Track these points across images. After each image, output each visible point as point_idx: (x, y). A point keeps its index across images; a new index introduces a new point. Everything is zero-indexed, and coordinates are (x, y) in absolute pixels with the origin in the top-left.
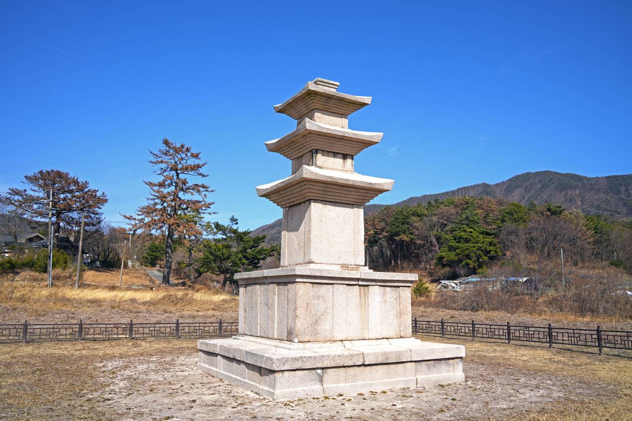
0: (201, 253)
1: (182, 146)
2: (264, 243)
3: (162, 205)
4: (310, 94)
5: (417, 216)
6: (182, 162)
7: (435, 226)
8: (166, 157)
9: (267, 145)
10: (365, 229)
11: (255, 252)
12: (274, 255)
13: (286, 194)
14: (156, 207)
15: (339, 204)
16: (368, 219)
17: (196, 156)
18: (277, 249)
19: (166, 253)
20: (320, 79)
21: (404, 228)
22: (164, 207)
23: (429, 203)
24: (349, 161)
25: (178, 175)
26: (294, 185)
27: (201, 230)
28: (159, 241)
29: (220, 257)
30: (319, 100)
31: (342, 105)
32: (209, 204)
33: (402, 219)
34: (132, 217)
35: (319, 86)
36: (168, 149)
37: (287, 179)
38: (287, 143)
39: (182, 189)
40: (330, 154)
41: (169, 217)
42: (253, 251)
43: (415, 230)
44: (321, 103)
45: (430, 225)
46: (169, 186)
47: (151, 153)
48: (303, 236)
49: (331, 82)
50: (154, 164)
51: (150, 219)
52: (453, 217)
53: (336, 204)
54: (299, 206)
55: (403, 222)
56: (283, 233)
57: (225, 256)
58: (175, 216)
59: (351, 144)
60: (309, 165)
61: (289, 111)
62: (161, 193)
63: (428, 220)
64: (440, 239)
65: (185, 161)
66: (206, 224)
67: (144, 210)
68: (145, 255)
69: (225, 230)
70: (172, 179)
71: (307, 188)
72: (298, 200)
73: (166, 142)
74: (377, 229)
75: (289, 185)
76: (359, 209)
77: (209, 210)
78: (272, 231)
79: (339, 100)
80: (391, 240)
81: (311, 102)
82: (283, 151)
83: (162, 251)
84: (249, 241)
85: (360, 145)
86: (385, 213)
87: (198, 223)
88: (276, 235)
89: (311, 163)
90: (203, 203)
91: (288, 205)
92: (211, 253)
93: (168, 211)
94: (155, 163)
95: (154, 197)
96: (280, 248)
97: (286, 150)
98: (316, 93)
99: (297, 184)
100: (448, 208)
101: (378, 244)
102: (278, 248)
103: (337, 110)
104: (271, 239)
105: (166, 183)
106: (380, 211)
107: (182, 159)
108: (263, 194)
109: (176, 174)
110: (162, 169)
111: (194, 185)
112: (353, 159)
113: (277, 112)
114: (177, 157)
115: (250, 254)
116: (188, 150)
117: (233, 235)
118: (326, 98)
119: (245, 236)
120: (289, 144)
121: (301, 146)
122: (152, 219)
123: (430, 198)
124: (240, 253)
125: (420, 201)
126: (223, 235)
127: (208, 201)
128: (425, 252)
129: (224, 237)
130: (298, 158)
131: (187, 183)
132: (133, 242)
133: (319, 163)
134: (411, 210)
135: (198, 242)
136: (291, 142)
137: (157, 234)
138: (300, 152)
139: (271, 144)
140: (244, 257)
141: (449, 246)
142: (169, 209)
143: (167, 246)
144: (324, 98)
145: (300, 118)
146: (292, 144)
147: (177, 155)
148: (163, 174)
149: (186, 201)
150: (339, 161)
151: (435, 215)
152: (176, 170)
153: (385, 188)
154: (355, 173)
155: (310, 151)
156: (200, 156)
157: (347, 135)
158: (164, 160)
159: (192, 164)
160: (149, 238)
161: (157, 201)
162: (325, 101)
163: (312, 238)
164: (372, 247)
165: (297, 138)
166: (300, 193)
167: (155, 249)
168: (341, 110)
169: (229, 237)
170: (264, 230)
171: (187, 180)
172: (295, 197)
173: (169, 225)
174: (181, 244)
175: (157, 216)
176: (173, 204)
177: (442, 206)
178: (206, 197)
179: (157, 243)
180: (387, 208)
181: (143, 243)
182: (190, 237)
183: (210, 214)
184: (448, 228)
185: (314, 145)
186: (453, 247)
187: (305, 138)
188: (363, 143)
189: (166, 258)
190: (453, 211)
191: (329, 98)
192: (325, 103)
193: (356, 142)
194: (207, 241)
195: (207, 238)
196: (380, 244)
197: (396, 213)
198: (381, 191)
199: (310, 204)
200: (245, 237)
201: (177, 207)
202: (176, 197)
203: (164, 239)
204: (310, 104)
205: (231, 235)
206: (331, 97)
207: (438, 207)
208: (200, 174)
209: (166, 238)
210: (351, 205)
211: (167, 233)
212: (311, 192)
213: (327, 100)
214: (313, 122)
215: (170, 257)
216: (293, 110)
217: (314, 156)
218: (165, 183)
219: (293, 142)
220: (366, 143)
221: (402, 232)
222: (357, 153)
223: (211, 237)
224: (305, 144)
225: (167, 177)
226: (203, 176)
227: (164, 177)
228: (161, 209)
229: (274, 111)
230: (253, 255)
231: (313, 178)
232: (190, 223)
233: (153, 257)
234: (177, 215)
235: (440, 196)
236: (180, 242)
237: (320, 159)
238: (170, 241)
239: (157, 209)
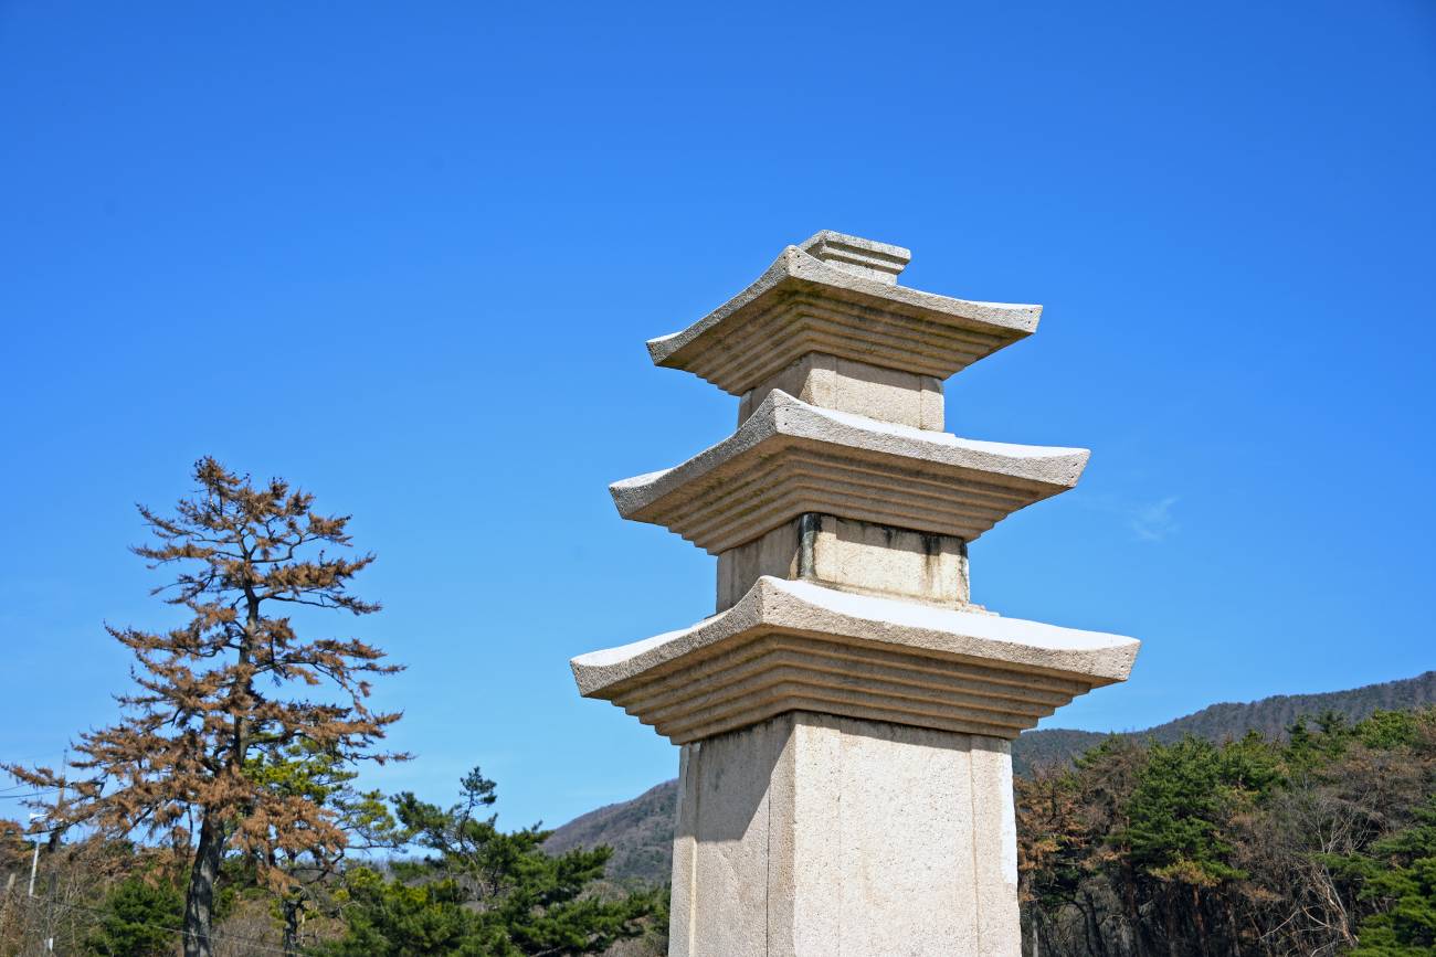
0: (336, 924)
1: (277, 492)
2: (603, 883)
3: (183, 722)
4: (793, 293)
5: (1245, 782)
6: (274, 554)
7: (1326, 827)
8: (209, 534)
9: (616, 493)
10: (1019, 834)
11: (562, 917)
12: (639, 933)
13: (691, 690)
14: (157, 733)
15: (909, 732)
16: (1033, 790)
17: (331, 530)
18: (652, 909)
19: (186, 926)
20: (833, 236)
21: (1190, 831)
22: (192, 733)
23: (1298, 729)
24: (948, 561)
25: (253, 603)
26: (727, 654)
27: (342, 825)
28: (158, 872)
29: (418, 938)
30: (827, 320)
31: (917, 337)
32: (380, 722)
33: (1178, 794)
34: (48, 773)
35: (830, 263)
36: (215, 499)
37: (696, 628)
38: (699, 489)
39: (268, 662)
40: (870, 531)
41: (210, 773)
42: (555, 917)
43: (1240, 844)
44: (833, 328)
45: (1303, 823)
46: (217, 648)
47: (146, 514)
48: (761, 860)
49: (877, 246)
50: (154, 561)
51: (127, 782)
52: (1410, 795)
53: (899, 731)
54: (744, 737)
55: (1180, 805)
56: (680, 844)
57: (436, 936)
58: (235, 769)
59: (956, 492)
60: (785, 575)
61: (709, 361)
62: (179, 675)
63: (1295, 802)
64: (1357, 889)
65: (284, 550)
66: (361, 801)
67: (105, 746)
68: (94, 933)
69: (441, 826)
70: (227, 619)
71: (778, 667)
72: (740, 713)
73: (210, 475)
74: (1071, 833)
75: (705, 654)
76: (993, 755)
77: (377, 747)
78: (634, 829)
79: (908, 318)
80: (1134, 880)
81: (798, 325)
82: (681, 518)
83: (169, 917)
84: (539, 872)
85: (993, 499)
86: (1103, 766)
87: (329, 798)
88: (652, 849)
89: (796, 565)
90: (354, 716)
91: (700, 734)
92: (379, 923)
93: (204, 748)
94: (162, 556)
95: (149, 694)
96: (667, 902)
97: (696, 516)
98: (815, 291)
99: (737, 649)
100: (1385, 753)
101: (1079, 897)
102: (657, 902)
103: (900, 359)
104: (631, 865)
105: (204, 637)
106: (1080, 758)
107: (274, 541)
108: (598, 687)
109: (245, 601)
110: (189, 579)
111: (318, 644)
112: (963, 553)
113: (659, 365)
114: (253, 532)
115: (542, 928)
116: (298, 506)
117: (472, 848)
118: (856, 312)
119: (523, 850)
120: (706, 493)
121: (755, 501)
122: (136, 782)
123: (1298, 712)
124: (498, 922)
125: (1254, 722)
126: (435, 845)
127: (375, 706)
128: (1289, 942)
129: (436, 854)
130: (742, 546)
131: (292, 636)
132: (47, 882)
133: (825, 568)
134: (1215, 759)
135: (328, 877)
136: (713, 482)
137: (152, 844)
138: (750, 525)
139: (634, 489)
140: (518, 938)
141: (1399, 919)
142: (211, 740)
143: (191, 896)
144: (848, 311)
145: (753, 391)
146: (719, 493)
147: (254, 525)
148: (193, 600)
149: (284, 707)
150: (906, 562)
151: (1325, 781)
152: (248, 585)
153: (1102, 670)
154: (975, 608)
155: (792, 521)
156: (346, 531)
157: (940, 460)
158: (197, 545)
159: (315, 564)
160: (116, 861)
161: (161, 708)
162: (850, 321)
163: (798, 870)
164: (1050, 907)
165: (741, 467)
166: (750, 687)
167: (141, 908)
168: (917, 358)
169: (457, 855)
170: (601, 828)
171: (290, 625)
172: (728, 701)
173: (207, 804)
174: (253, 883)
175: (158, 770)
176: (230, 719)
177: (1353, 746)
178: (366, 694)
179: (152, 882)
180: (1113, 745)
181: (89, 883)
182: (293, 856)
183: (381, 761)
184: (1387, 841)
185: (807, 495)
186: (1417, 924)
187: (768, 468)
188: (1007, 489)
189: (186, 942)
190: (1410, 769)
191: (870, 309)
192: (848, 331)
193: (979, 484)
194: (365, 873)
195: (367, 857)
196: (1088, 896)
197: (1152, 770)
198: (1086, 683)
199: (790, 730)
200: (523, 857)
201: (244, 734)
202: (242, 691)
203: (180, 867)
204: (793, 335)
205: (464, 849)
206: (877, 304)
207: (1338, 750)
208: (347, 602)
209: (192, 861)
210: (961, 737)
211: (196, 840)
212: (796, 683)
213: (860, 318)
214: (803, 404)
215: (202, 941)
216: (723, 358)
217: (806, 542)
218: (197, 635)
219: (721, 484)
220: (1018, 491)
221: (1183, 851)
222: (982, 530)
223: (380, 855)
224: (772, 493)
225: (207, 611)
226: (359, 609)
227: (198, 611)
228: (177, 742)
229: (649, 361)
230: (554, 932)
231: (801, 625)
232: (299, 800)
233: (130, 941)
234: (242, 765)
235: (1343, 701)
236: (249, 875)
237: (831, 551)
238: (206, 873)
239: (157, 740)
